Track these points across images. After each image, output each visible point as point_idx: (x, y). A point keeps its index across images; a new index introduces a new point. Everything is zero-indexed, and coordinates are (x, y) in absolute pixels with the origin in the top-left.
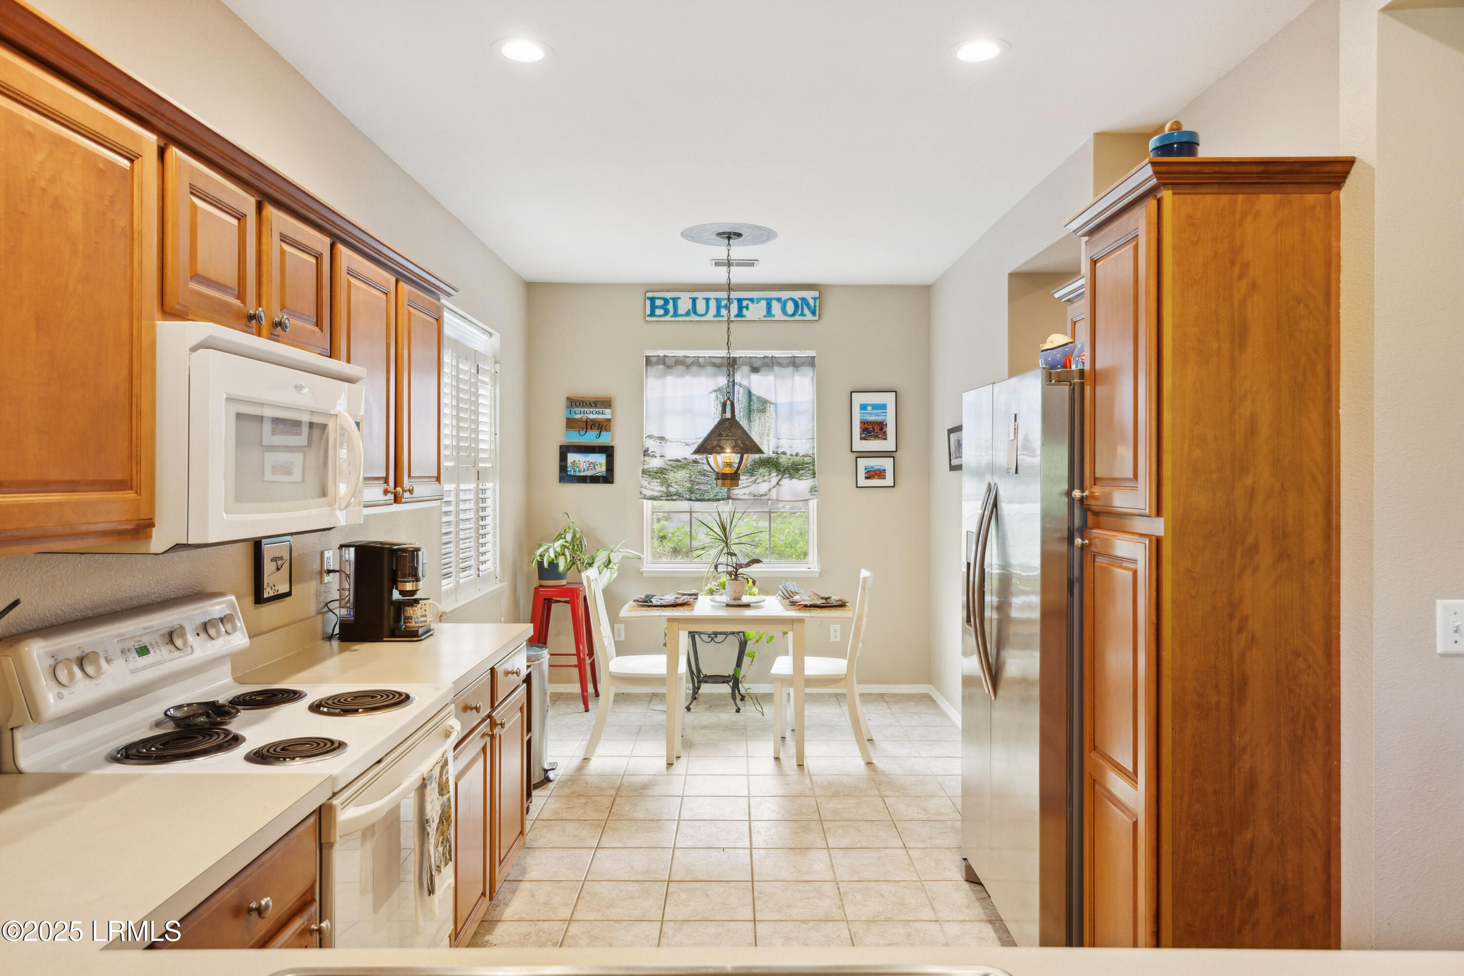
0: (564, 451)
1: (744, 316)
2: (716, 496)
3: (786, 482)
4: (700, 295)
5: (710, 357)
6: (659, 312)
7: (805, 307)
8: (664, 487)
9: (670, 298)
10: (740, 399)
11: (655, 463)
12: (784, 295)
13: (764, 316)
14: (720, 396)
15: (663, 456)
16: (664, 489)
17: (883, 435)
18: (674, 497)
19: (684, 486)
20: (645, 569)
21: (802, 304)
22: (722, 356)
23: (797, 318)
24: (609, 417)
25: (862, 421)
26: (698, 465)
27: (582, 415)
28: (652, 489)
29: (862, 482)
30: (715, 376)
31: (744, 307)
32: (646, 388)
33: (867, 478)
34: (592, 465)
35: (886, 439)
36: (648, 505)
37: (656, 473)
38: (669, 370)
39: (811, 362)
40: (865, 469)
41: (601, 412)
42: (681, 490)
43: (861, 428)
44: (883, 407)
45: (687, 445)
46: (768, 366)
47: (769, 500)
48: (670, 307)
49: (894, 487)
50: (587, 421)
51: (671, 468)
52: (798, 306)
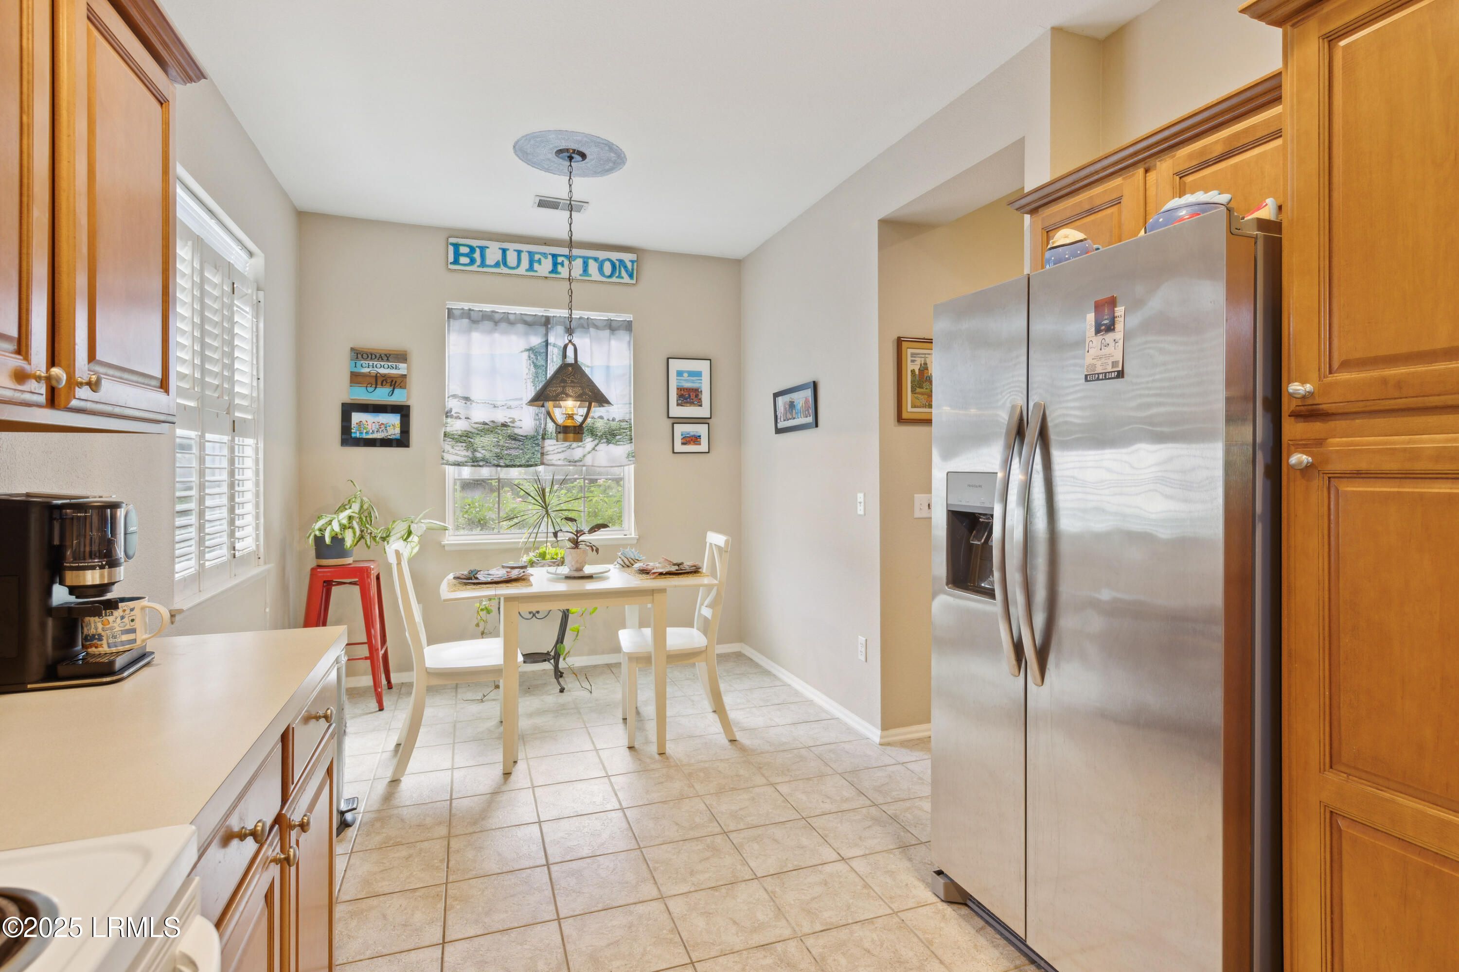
0: (347, 410)
1: (559, 273)
2: (528, 461)
3: (603, 447)
4: (512, 247)
5: (521, 314)
6: (464, 260)
7: (622, 269)
8: (469, 452)
9: (477, 247)
10: (555, 360)
11: (458, 426)
12: (602, 255)
13: (580, 275)
14: (532, 356)
15: (468, 418)
16: (469, 454)
17: (699, 402)
18: (481, 464)
19: (491, 451)
20: (447, 542)
21: (619, 266)
22: (534, 314)
23: (614, 279)
24: (405, 373)
25: (679, 387)
26: (509, 428)
27: (371, 369)
28: (457, 455)
29: (679, 447)
30: (526, 334)
31: (559, 263)
32: (449, 343)
33: (683, 444)
34: (383, 426)
35: (701, 406)
36: (450, 471)
37: (461, 436)
38: (474, 326)
39: (628, 326)
40: (682, 435)
41: (394, 366)
42: (488, 455)
43: (677, 394)
44: (698, 374)
45: (495, 407)
46: (583, 327)
47: (584, 466)
48: (477, 255)
49: (709, 452)
50: (376, 376)
51: (477, 432)
52: (616, 268)
